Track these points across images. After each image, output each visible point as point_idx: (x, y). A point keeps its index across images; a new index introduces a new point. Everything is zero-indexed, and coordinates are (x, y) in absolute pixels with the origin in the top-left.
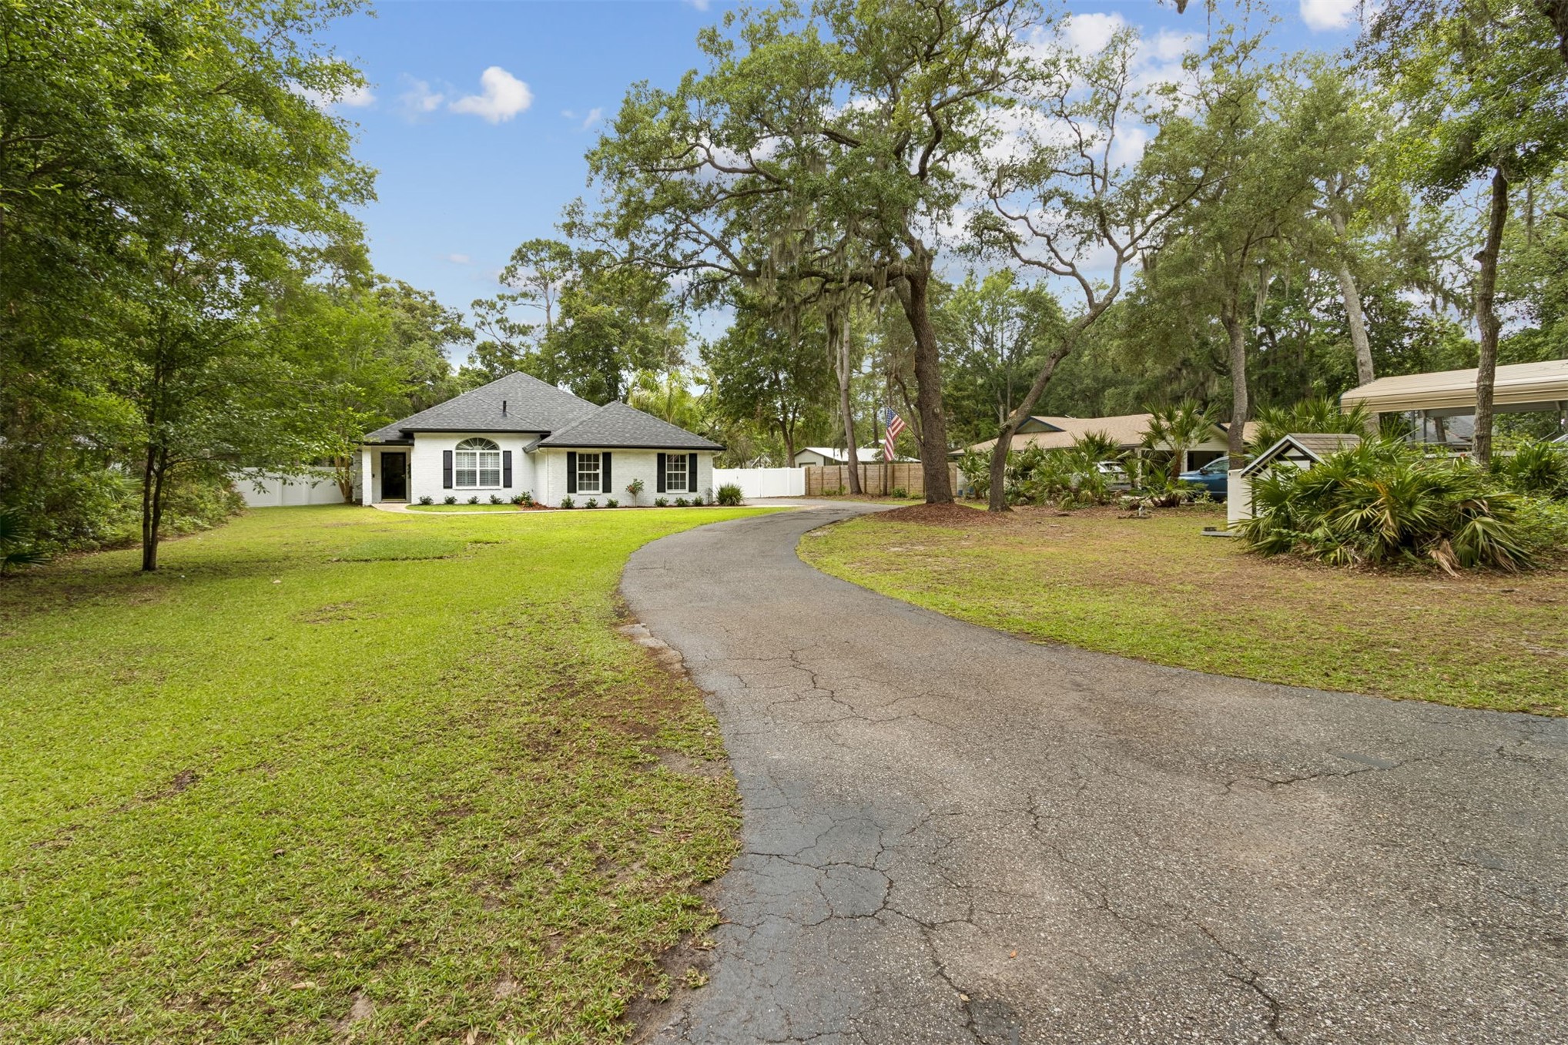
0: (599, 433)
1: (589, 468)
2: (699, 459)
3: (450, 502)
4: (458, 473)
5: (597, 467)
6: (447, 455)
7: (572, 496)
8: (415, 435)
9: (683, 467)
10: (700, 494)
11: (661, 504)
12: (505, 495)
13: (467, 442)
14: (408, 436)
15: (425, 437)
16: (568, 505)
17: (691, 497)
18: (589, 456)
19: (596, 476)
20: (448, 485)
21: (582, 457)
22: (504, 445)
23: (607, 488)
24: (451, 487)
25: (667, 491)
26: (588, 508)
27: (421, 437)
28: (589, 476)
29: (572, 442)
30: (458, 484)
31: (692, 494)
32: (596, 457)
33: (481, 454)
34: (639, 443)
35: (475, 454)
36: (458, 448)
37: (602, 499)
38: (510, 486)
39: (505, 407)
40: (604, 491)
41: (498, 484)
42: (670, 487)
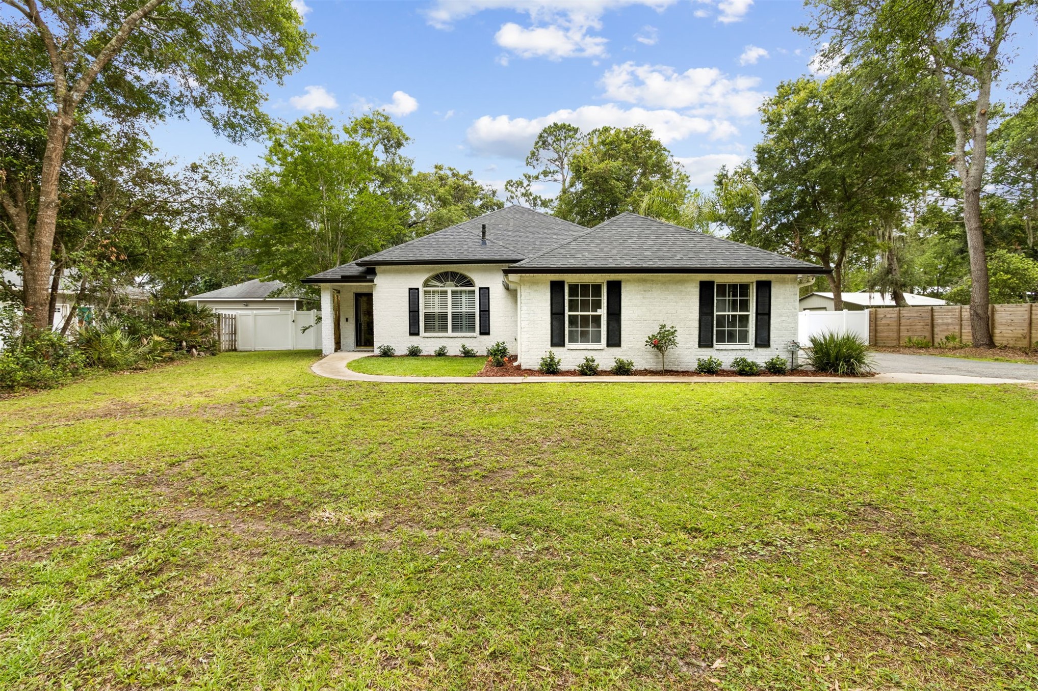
0: (602, 250)
1: (585, 306)
2: (774, 291)
3: (414, 353)
4: (427, 316)
5: (597, 305)
6: (413, 294)
7: (558, 352)
8: (378, 268)
9: (745, 306)
10: (777, 351)
11: (708, 369)
12: (481, 345)
13: (437, 277)
14: (369, 272)
15: (389, 272)
16: (550, 368)
17: (761, 357)
18: (585, 287)
19: (597, 319)
20: (414, 332)
21: (574, 289)
22: (480, 280)
23: (614, 340)
24: (418, 334)
25: (717, 346)
26: (583, 373)
27: (384, 272)
28: (585, 319)
29: (558, 265)
30: (427, 329)
31: (761, 351)
32: (597, 289)
33: (454, 292)
34: (669, 264)
35: (446, 292)
36: (426, 284)
37: (606, 358)
38: (488, 334)
39: (484, 233)
40: (609, 345)
41: (474, 331)
42: (721, 339)
